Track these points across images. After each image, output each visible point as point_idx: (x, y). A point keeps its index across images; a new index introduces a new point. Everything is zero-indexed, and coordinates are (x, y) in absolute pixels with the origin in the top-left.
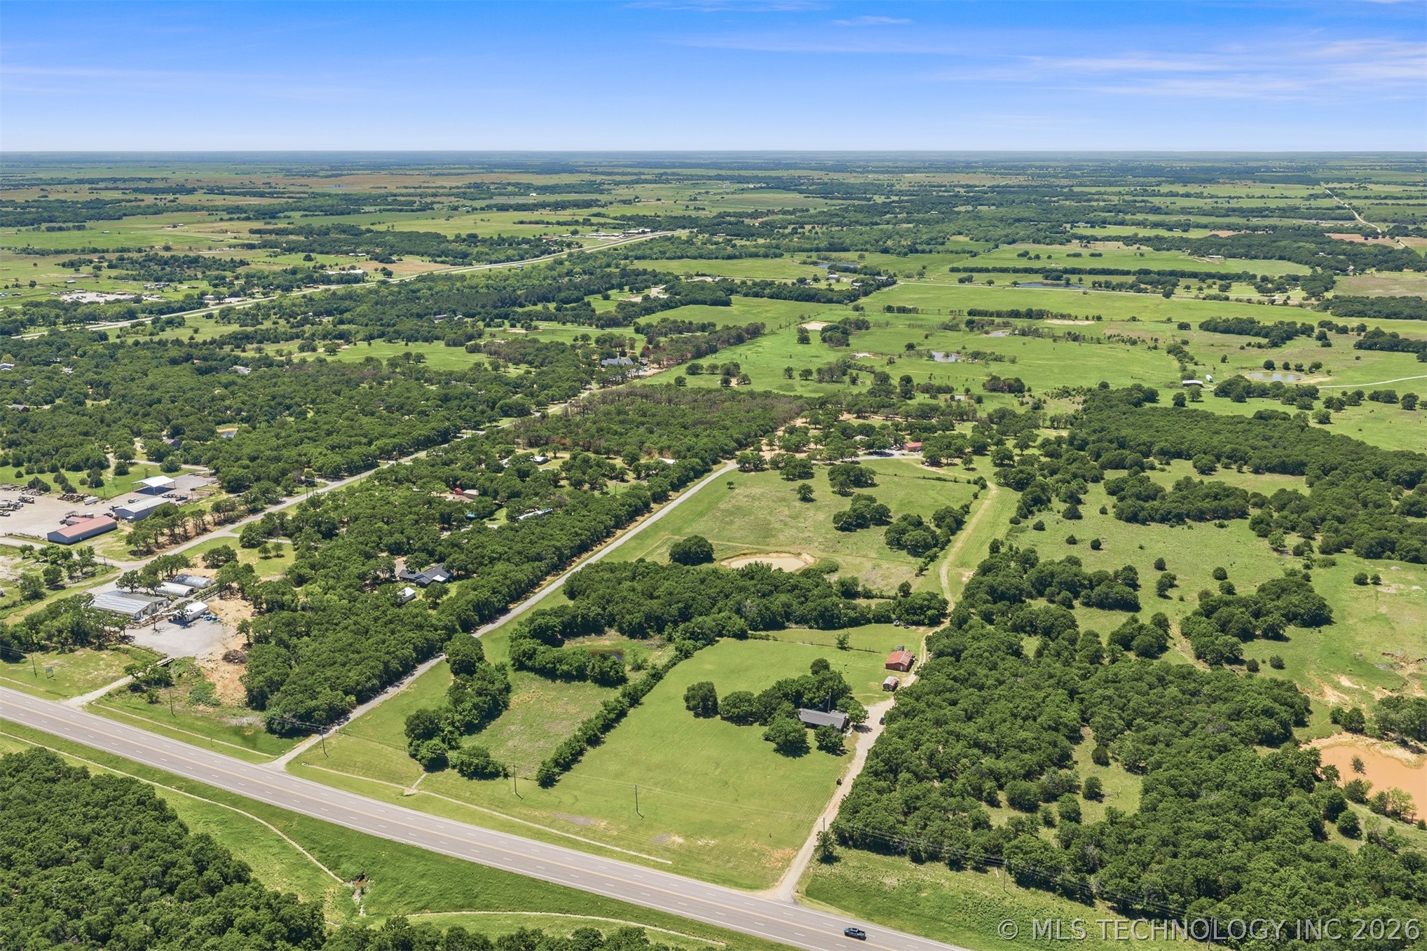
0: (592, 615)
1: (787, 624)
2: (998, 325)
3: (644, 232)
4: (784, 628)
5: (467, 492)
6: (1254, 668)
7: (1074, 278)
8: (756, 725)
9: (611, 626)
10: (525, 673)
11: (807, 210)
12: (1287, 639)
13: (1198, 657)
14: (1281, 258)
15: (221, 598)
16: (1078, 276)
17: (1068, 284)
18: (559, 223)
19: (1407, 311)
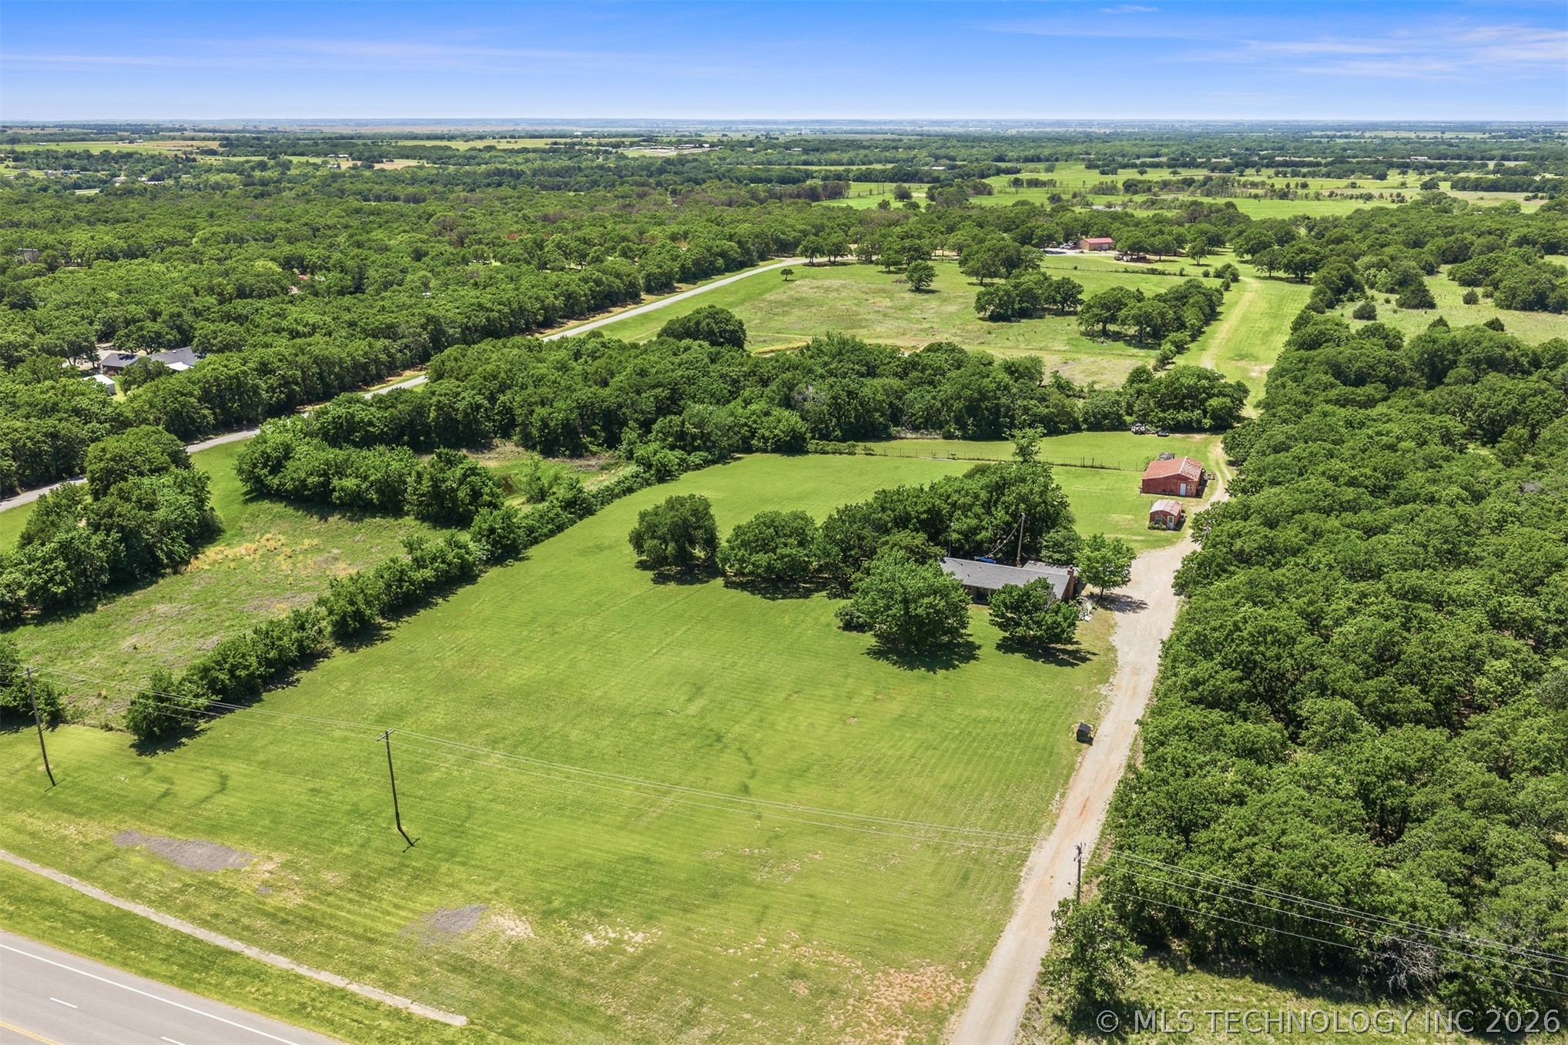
0: (461, 406)
1: (893, 430)
4: (890, 438)
8: (819, 597)
9: (506, 435)
10: (266, 504)
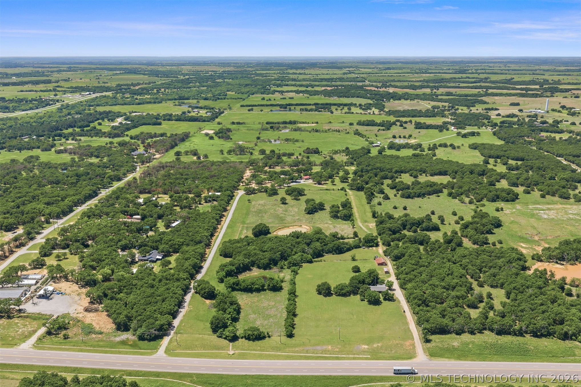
0: (246, 262)
1: (324, 254)
2: (283, 128)
3: (90, 94)
4: (324, 256)
5: (134, 217)
6: (494, 244)
7: (292, 108)
8: (353, 296)
9: (253, 266)
11: (155, 82)
12: (494, 233)
13: (474, 244)
14: (358, 97)
15: (54, 282)
16: (294, 107)
17: (290, 110)
18: (41, 91)
19: (418, 115)
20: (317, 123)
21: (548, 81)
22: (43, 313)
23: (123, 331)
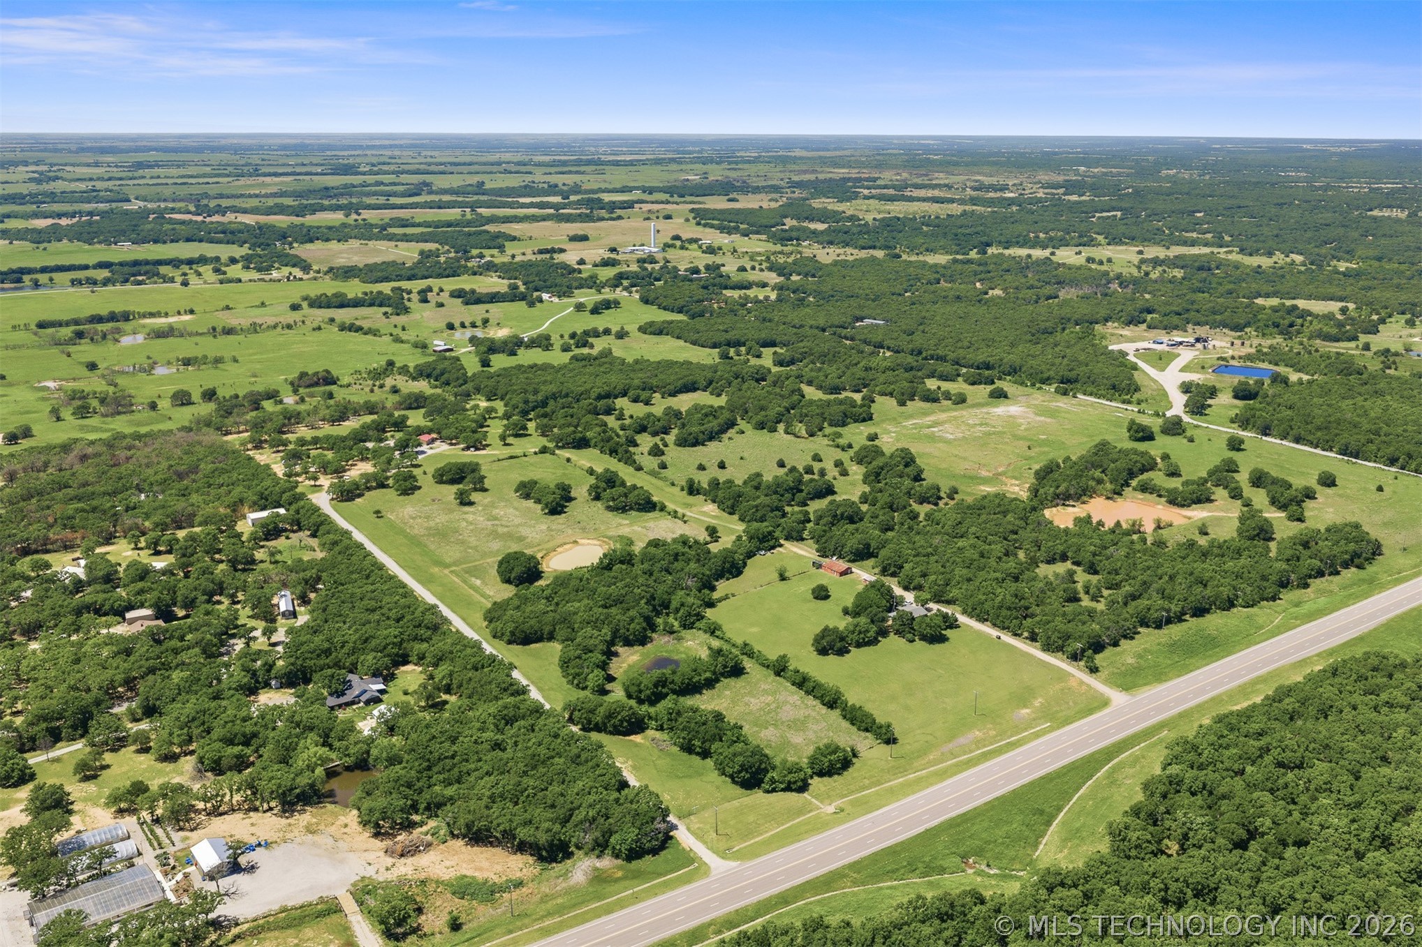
7: (42, 278)
17: (36, 285)
20: (192, 312)
21: (556, 186)
22: (290, 904)
23: (563, 859)
